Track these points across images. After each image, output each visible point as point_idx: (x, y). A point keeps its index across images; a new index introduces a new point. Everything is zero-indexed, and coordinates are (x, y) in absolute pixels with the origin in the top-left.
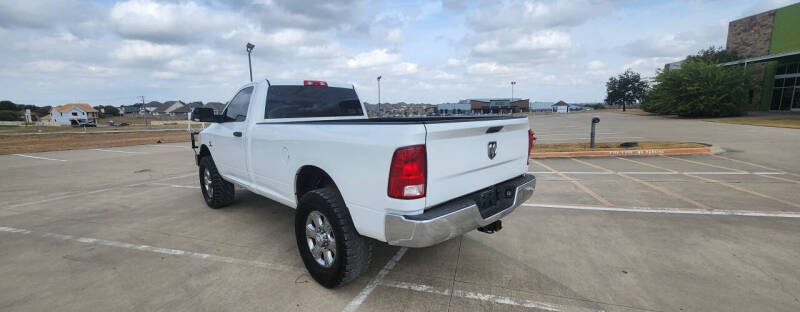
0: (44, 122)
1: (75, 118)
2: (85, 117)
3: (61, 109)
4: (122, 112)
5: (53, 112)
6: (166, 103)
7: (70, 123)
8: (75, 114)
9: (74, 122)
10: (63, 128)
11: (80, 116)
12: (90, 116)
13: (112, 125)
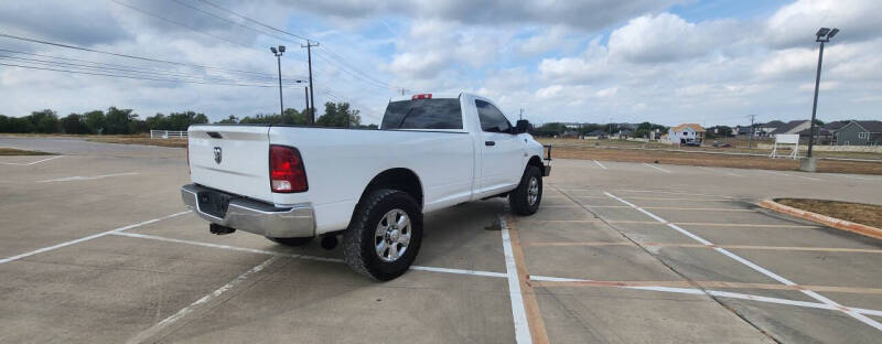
0: (663, 140)
1: (685, 137)
2: (693, 137)
3: (676, 130)
4: (735, 132)
5: (670, 131)
6: (791, 123)
7: (679, 142)
8: (685, 134)
9: (683, 141)
10: (674, 146)
11: (690, 136)
12: (698, 136)
13: (716, 145)
